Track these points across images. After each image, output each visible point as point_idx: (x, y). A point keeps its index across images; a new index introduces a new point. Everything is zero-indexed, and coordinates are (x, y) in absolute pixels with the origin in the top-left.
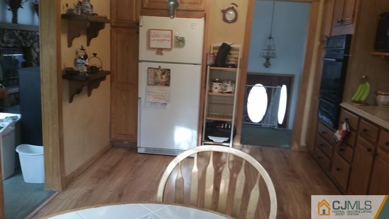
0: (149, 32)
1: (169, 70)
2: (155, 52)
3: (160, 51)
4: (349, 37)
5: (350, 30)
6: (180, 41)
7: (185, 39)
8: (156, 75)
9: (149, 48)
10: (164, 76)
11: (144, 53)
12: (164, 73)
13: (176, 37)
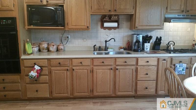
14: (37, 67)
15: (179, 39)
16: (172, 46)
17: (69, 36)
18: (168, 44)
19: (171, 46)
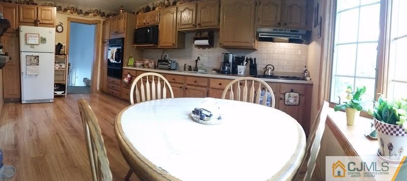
0: (26, 35)
1: (38, 56)
2: (30, 46)
3: (32, 46)
4: (123, 39)
5: (123, 36)
6: (44, 40)
7: (46, 39)
8: (31, 59)
9: (27, 44)
10: (36, 60)
11: (23, 47)
12: (35, 58)
13: (41, 38)
14: (129, 76)
15: (286, 64)
16: (270, 71)
17: (168, 55)
18: (266, 69)
19: (268, 70)
